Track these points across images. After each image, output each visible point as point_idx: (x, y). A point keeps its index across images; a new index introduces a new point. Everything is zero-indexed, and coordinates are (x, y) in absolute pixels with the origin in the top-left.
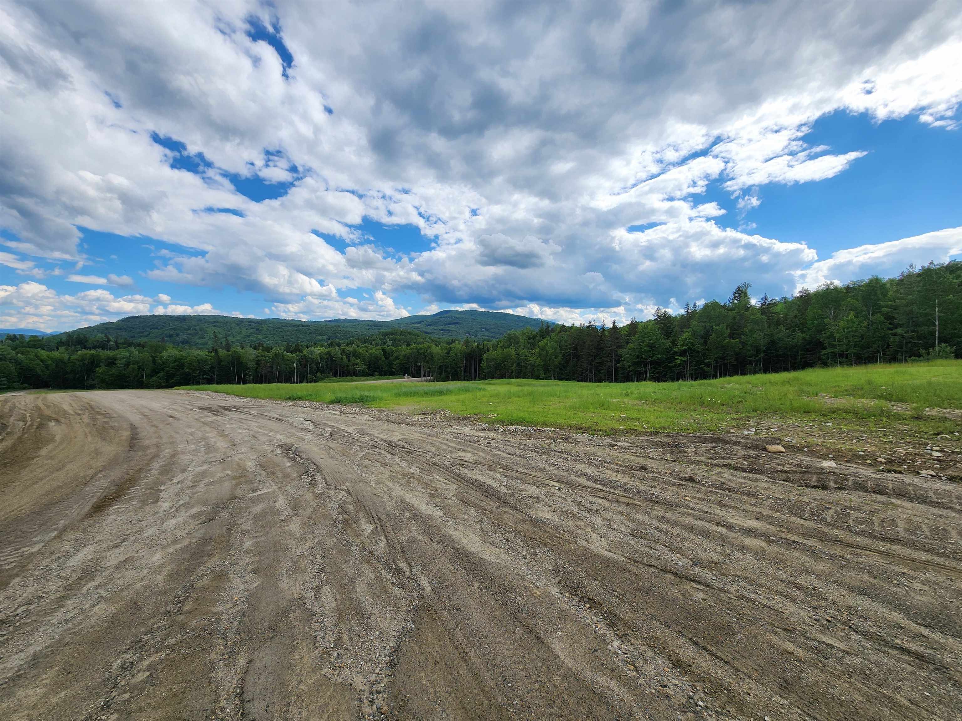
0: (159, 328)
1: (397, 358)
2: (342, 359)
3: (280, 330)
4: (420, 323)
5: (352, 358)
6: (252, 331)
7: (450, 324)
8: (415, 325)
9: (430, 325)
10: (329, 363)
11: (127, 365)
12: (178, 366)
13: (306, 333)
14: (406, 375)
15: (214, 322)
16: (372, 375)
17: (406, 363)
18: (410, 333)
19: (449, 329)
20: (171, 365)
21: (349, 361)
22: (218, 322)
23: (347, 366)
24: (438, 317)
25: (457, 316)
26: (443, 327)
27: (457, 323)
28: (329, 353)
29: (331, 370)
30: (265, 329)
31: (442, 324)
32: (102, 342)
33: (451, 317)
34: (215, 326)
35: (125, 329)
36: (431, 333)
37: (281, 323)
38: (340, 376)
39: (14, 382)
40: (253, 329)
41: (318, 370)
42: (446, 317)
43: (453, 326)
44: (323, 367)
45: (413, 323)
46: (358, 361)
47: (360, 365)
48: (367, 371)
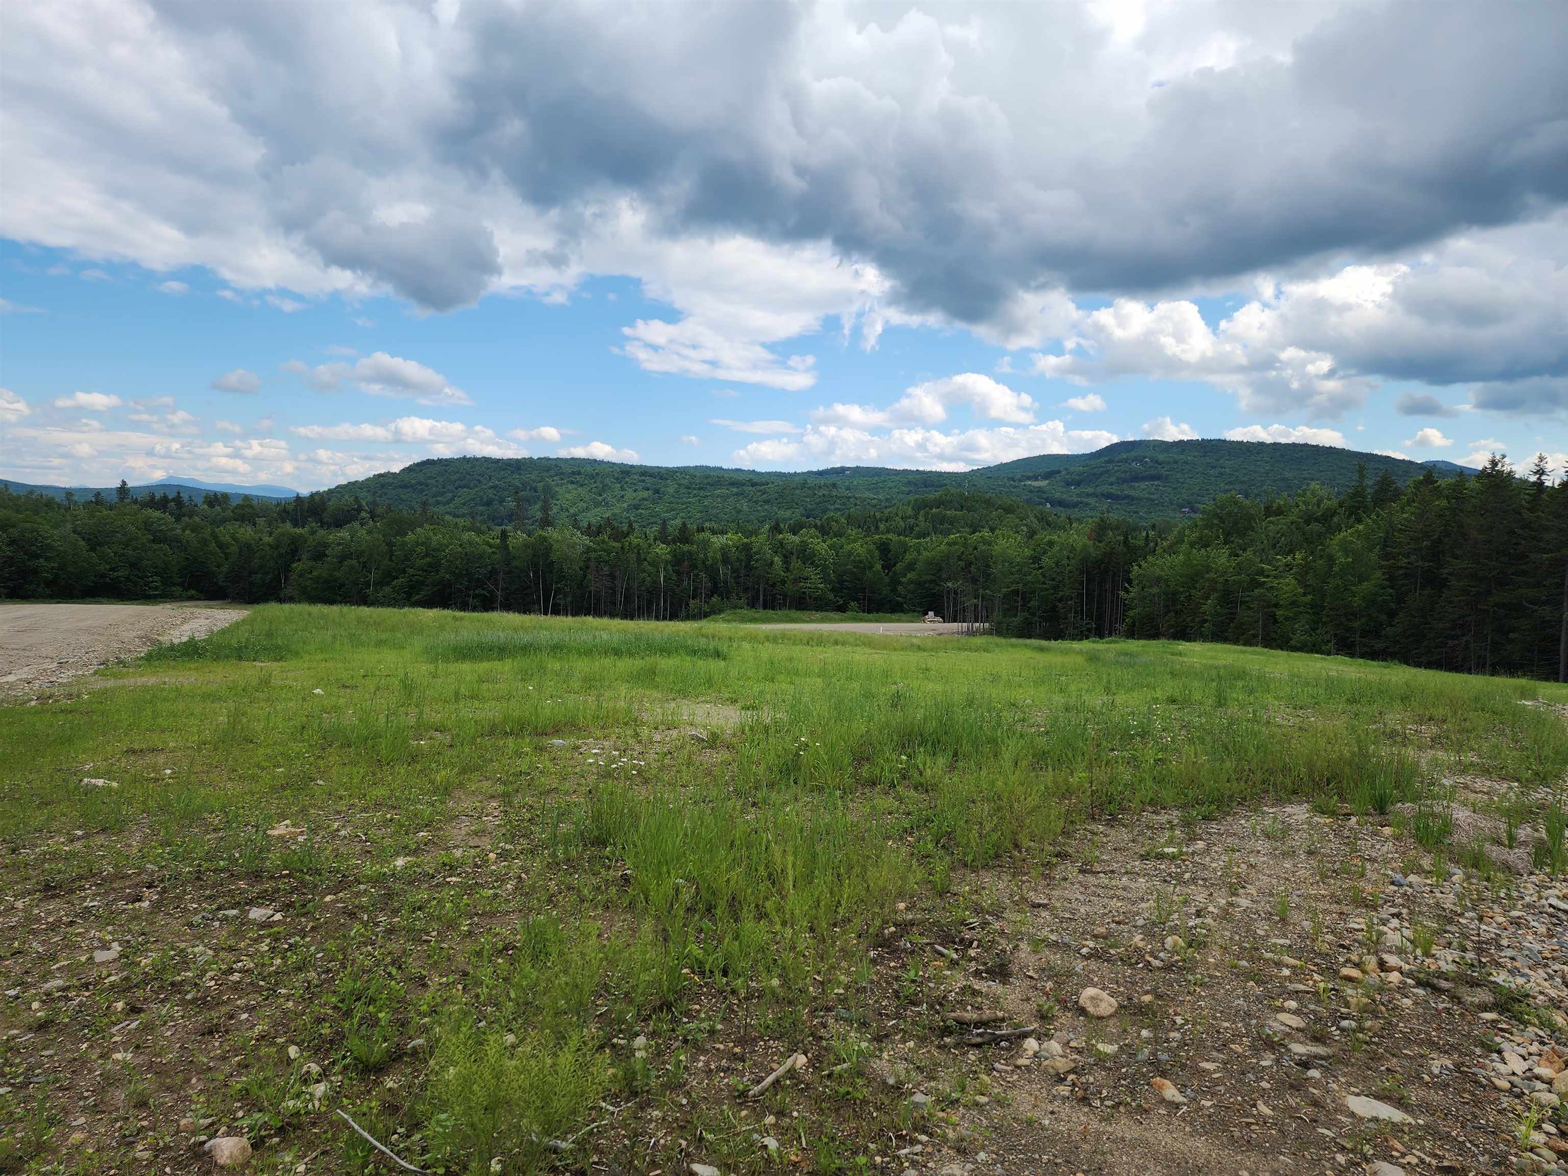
0: (472, 485)
1: (911, 567)
2: (772, 563)
3: (702, 493)
4: (1048, 476)
5: (796, 564)
6: (645, 494)
7: (1136, 478)
8: (1036, 484)
9: (1078, 484)
10: (743, 572)
11: (343, 558)
12: (430, 565)
13: (756, 502)
14: (931, 613)
15: (573, 473)
16: (842, 609)
17: (931, 582)
18: (988, 503)
19: (1133, 493)
20: (419, 563)
21: (787, 570)
22: (579, 473)
23: (783, 582)
24: (1103, 459)
25: (1161, 457)
26: (1114, 490)
27: (1158, 477)
28: (746, 548)
29: (746, 590)
30: (671, 490)
31: (1112, 479)
32: (349, 511)
33: (1140, 460)
34: (572, 483)
35: (412, 486)
36: (1075, 505)
37: (707, 477)
38: (765, 608)
39: (174, 585)
40: (648, 489)
41: (714, 591)
42: (1126, 461)
43: (1142, 485)
44: (726, 582)
45: (1029, 478)
46: (810, 571)
47: (815, 581)
48: (831, 596)
